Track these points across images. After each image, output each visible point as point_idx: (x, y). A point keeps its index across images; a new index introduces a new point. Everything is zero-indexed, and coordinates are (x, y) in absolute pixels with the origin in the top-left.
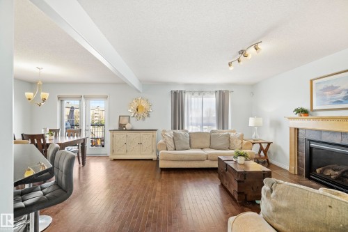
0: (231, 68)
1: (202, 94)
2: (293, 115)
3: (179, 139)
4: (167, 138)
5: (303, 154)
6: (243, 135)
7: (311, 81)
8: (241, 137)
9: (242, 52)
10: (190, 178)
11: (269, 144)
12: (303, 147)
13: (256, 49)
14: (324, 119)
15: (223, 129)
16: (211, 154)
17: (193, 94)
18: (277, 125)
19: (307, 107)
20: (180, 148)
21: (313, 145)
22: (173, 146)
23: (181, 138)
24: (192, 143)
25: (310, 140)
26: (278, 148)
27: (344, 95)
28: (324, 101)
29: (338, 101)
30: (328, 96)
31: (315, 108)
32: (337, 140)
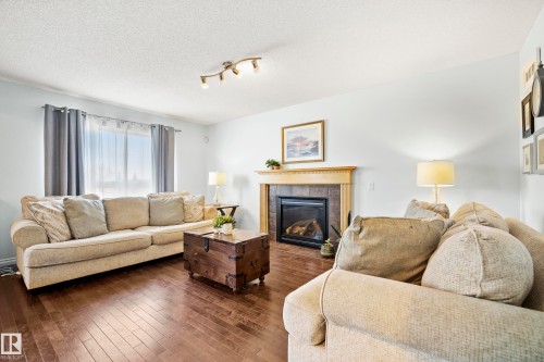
0: (205, 86)
1: (126, 125)
2: (265, 168)
3: (81, 214)
4: (47, 214)
5: (274, 215)
6: (203, 198)
7: (283, 129)
8: (202, 201)
9: (228, 65)
10: (126, 288)
11: (234, 208)
12: (274, 207)
13: (255, 66)
14: (295, 171)
15: (165, 191)
16: (161, 234)
17: (104, 123)
18: (242, 182)
19: (278, 159)
20: (86, 233)
21: (285, 202)
22: (67, 231)
23: (87, 212)
24: (110, 221)
25: (282, 198)
26: (246, 213)
27: (311, 146)
28: (294, 151)
29: (306, 154)
30: (298, 149)
31: (286, 160)
32: (306, 193)
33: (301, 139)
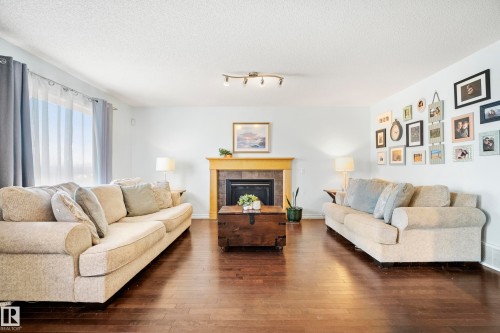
5: (224, 196)
7: (234, 124)
9: (254, 74)
12: (224, 189)
13: (280, 84)
25: (232, 181)
27: (259, 141)
28: (244, 144)
29: (256, 146)
30: (248, 141)
31: (236, 150)
32: (255, 177)
33: (250, 135)
